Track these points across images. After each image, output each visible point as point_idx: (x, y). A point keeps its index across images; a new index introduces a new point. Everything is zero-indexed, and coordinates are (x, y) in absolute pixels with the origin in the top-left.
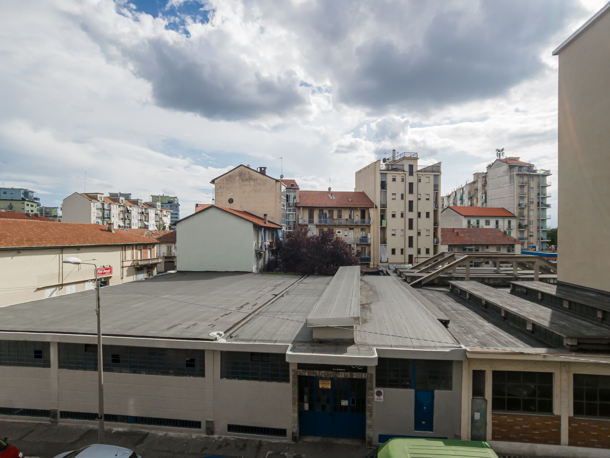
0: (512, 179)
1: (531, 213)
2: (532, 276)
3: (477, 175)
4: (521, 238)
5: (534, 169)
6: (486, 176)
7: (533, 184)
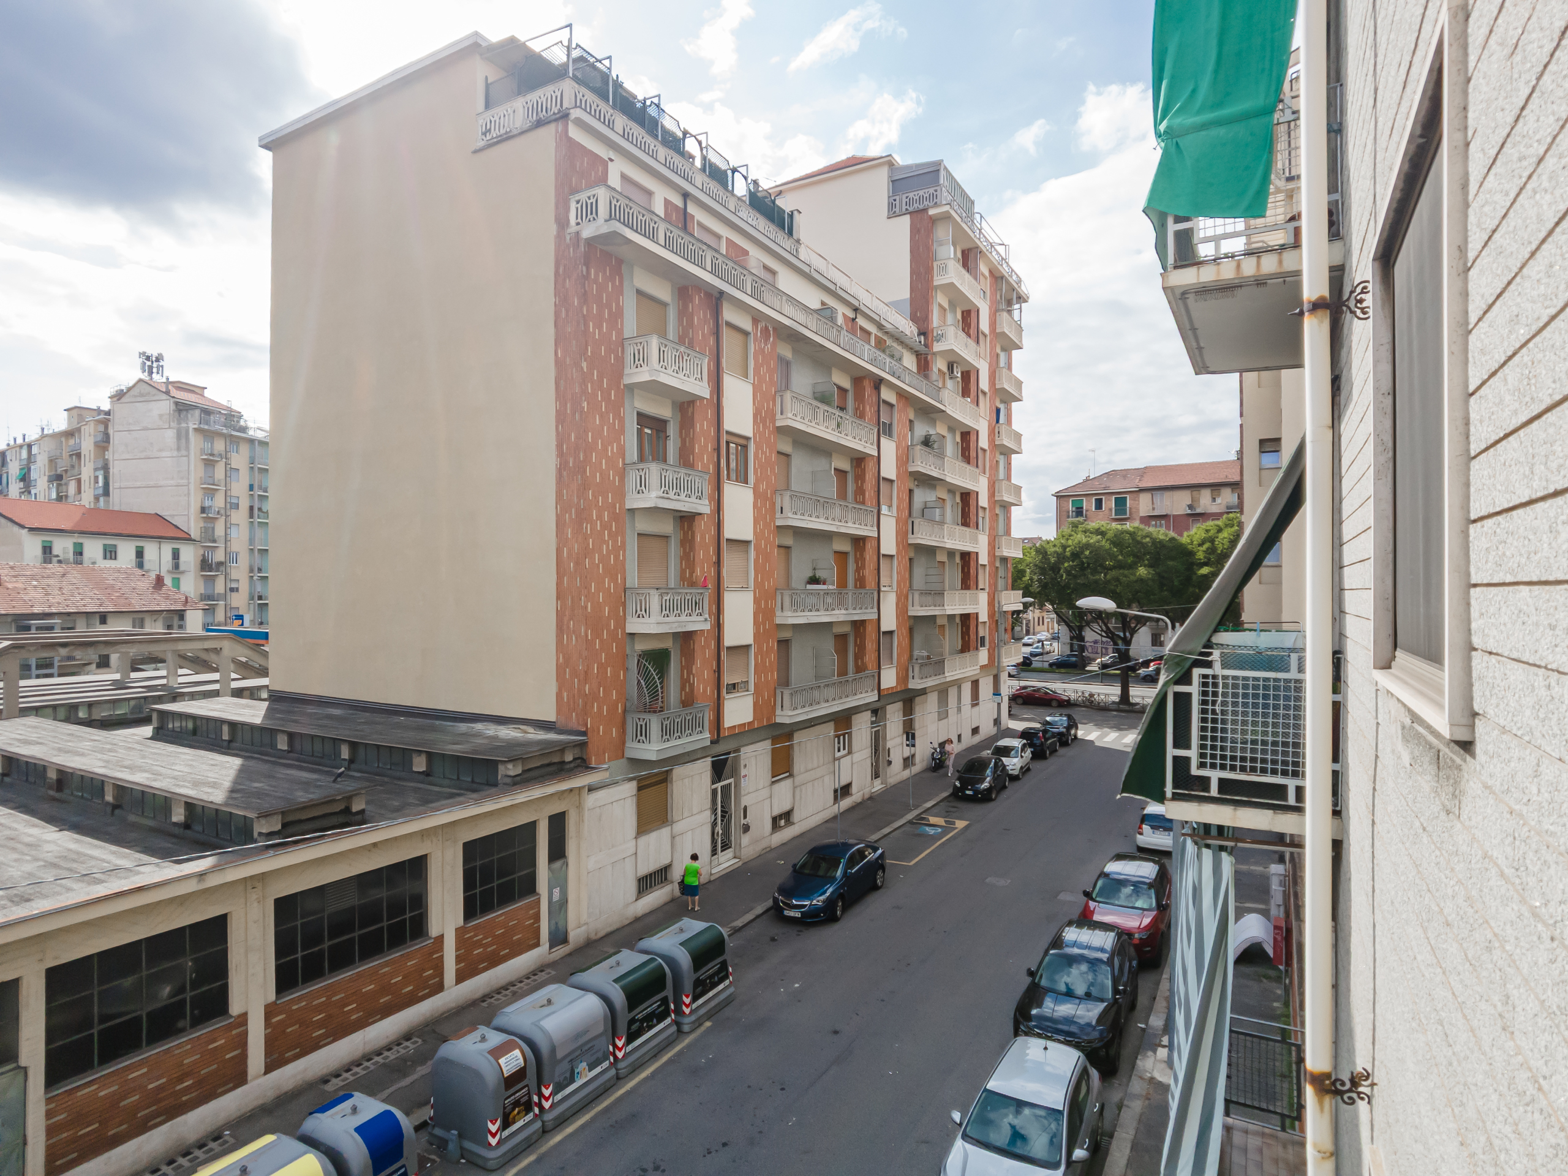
0: (183, 441)
1: (234, 533)
2: (216, 687)
3: (77, 412)
4: (209, 596)
5: (242, 423)
6: (109, 420)
7: (239, 459)
